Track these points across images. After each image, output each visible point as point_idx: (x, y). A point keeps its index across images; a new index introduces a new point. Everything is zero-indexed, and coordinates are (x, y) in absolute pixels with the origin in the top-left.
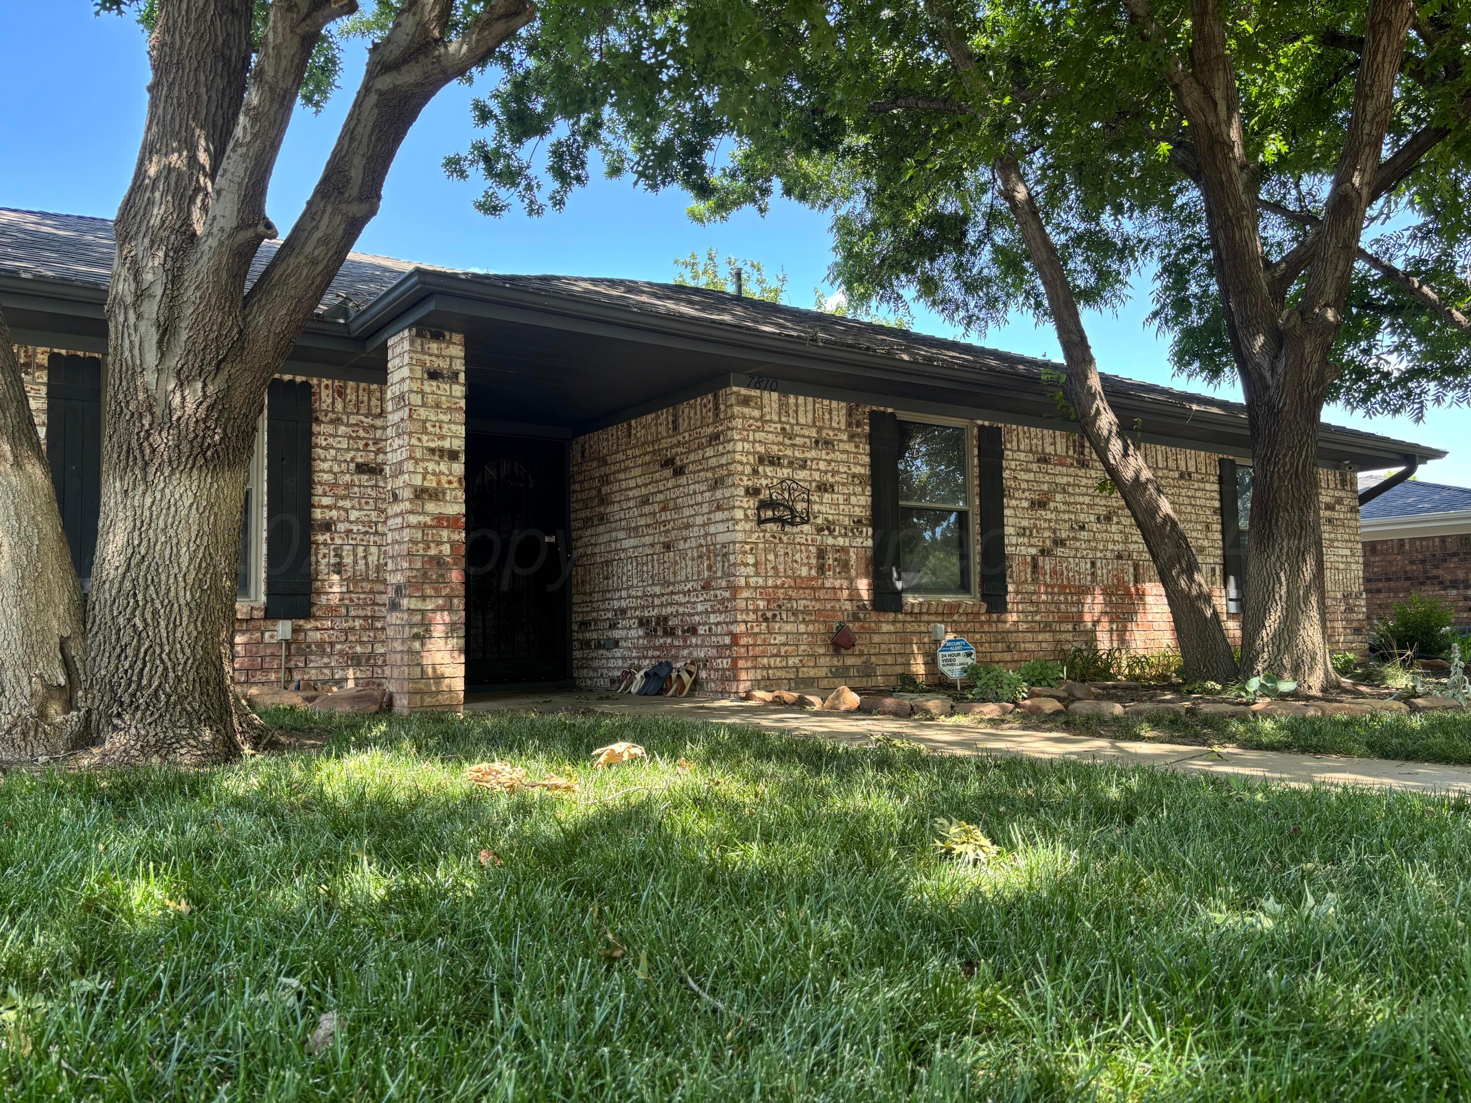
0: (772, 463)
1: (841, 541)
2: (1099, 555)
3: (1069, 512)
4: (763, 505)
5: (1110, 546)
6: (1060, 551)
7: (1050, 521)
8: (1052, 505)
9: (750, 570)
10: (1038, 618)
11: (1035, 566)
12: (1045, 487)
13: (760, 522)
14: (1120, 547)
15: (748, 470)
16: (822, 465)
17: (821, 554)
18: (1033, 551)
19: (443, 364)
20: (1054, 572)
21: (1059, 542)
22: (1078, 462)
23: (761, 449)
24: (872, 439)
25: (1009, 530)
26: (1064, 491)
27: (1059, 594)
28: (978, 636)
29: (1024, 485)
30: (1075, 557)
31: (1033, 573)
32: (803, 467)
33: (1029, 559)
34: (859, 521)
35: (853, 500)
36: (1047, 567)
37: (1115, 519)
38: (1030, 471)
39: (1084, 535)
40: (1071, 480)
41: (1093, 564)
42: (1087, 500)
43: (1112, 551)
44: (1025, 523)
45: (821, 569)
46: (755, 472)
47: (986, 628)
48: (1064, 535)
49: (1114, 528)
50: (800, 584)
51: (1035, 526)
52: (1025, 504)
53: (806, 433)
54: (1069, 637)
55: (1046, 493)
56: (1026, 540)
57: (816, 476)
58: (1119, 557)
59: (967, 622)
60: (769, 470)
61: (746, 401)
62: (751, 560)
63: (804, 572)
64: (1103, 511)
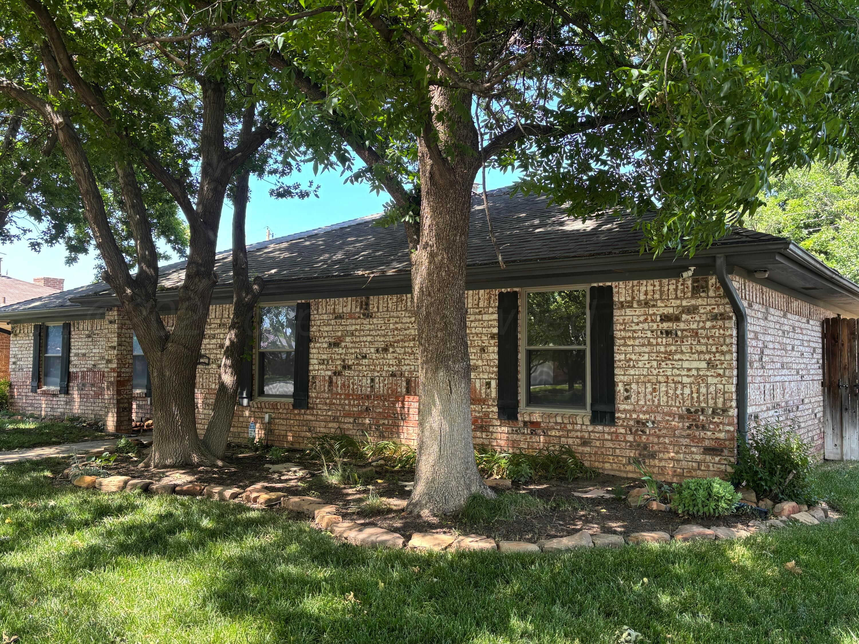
2: (376, 374)
3: (355, 348)
5: (386, 368)
6: (347, 373)
7: (341, 354)
8: (343, 344)
10: (330, 413)
11: (331, 382)
12: (339, 334)
14: (394, 368)
16: (221, 336)
17: (220, 378)
18: (329, 373)
20: (343, 385)
21: (345, 367)
22: (364, 315)
25: (312, 361)
26: (352, 335)
27: (345, 399)
28: (292, 422)
29: (325, 334)
30: (358, 376)
31: (329, 386)
32: (214, 338)
33: (327, 378)
36: (339, 383)
37: (391, 350)
38: (330, 325)
39: (365, 361)
40: (358, 327)
41: (372, 380)
42: (369, 339)
43: (387, 371)
44: (324, 357)
47: (297, 417)
48: (350, 363)
49: (389, 356)
50: (212, 391)
51: (331, 358)
52: (325, 345)
53: (216, 322)
54: (350, 426)
55: (339, 337)
56: (324, 367)
57: (219, 341)
58: (393, 375)
59: (287, 414)
63: (213, 386)
64: (382, 345)
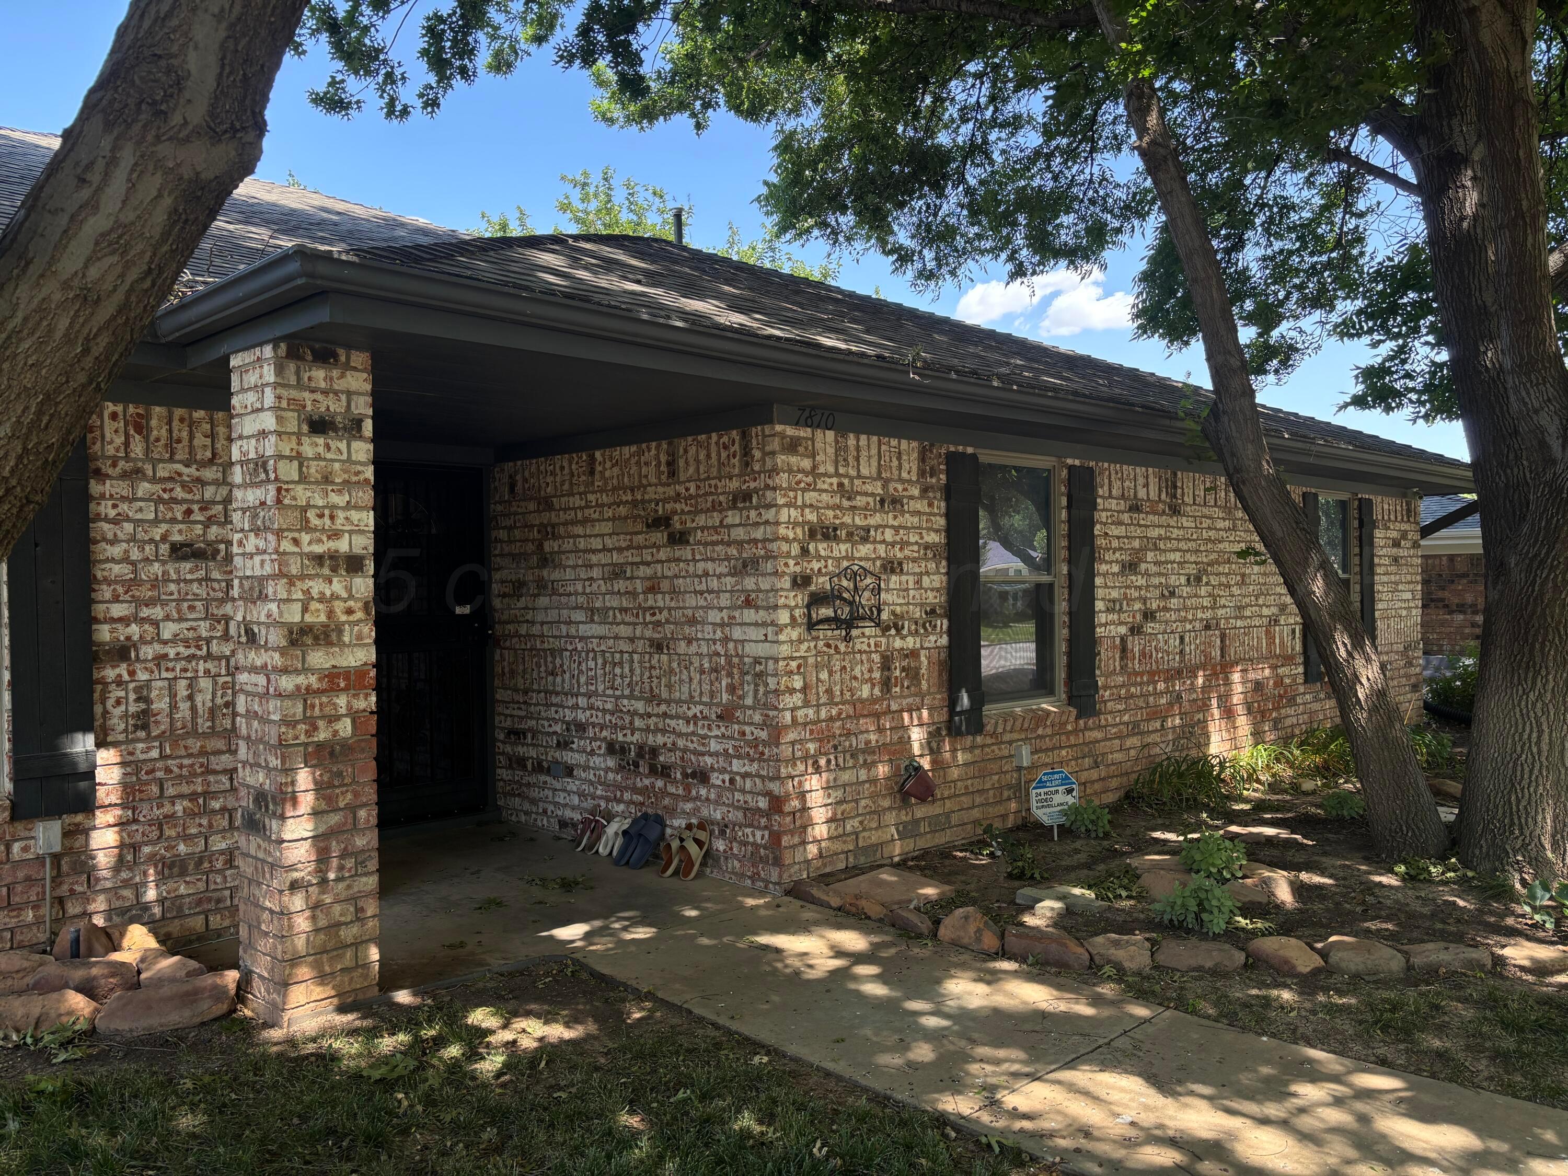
0: (826, 537)
1: (910, 642)
2: (1189, 627)
3: (1160, 574)
4: (817, 600)
5: (1200, 615)
6: (1149, 627)
7: (1140, 588)
8: (1143, 566)
9: (797, 699)
10: (1126, 718)
11: (1124, 650)
12: (1136, 544)
13: (811, 625)
14: (1208, 614)
15: (795, 549)
16: (889, 535)
17: (886, 664)
18: (1123, 630)
19: (336, 406)
20: (1143, 654)
21: (1149, 615)
22: (1170, 507)
23: (811, 517)
24: (948, 492)
25: (1099, 605)
26: (1156, 548)
27: (1148, 683)
28: (1064, 753)
29: (1115, 544)
30: (1165, 632)
31: (1122, 659)
32: (865, 540)
33: (1118, 641)
34: (933, 611)
35: (926, 581)
36: (1136, 649)
37: (1205, 579)
38: (1120, 523)
39: (1174, 603)
40: (1162, 532)
41: (1182, 639)
42: (1177, 556)
43: (1202, 620)
44: (1115, 594)
45: (886, 684)
46: (805, 551)
47: (1073, 740)
48: (1154, 606)
49: (1203, 591)
50: (861, 709)
51: (1126, 597)
52: (1116, 568)
53: (869, 488)
54: (1156, 737)
55: (1137, 551)
56: (1116, 617)
57: (881, 550)
58: (1207, 627)
59: (1053, 735)
60: (822, 548)
61: (792, 446)
62: (798, 683)
63: (865, 692)
64: (1192, 569)
